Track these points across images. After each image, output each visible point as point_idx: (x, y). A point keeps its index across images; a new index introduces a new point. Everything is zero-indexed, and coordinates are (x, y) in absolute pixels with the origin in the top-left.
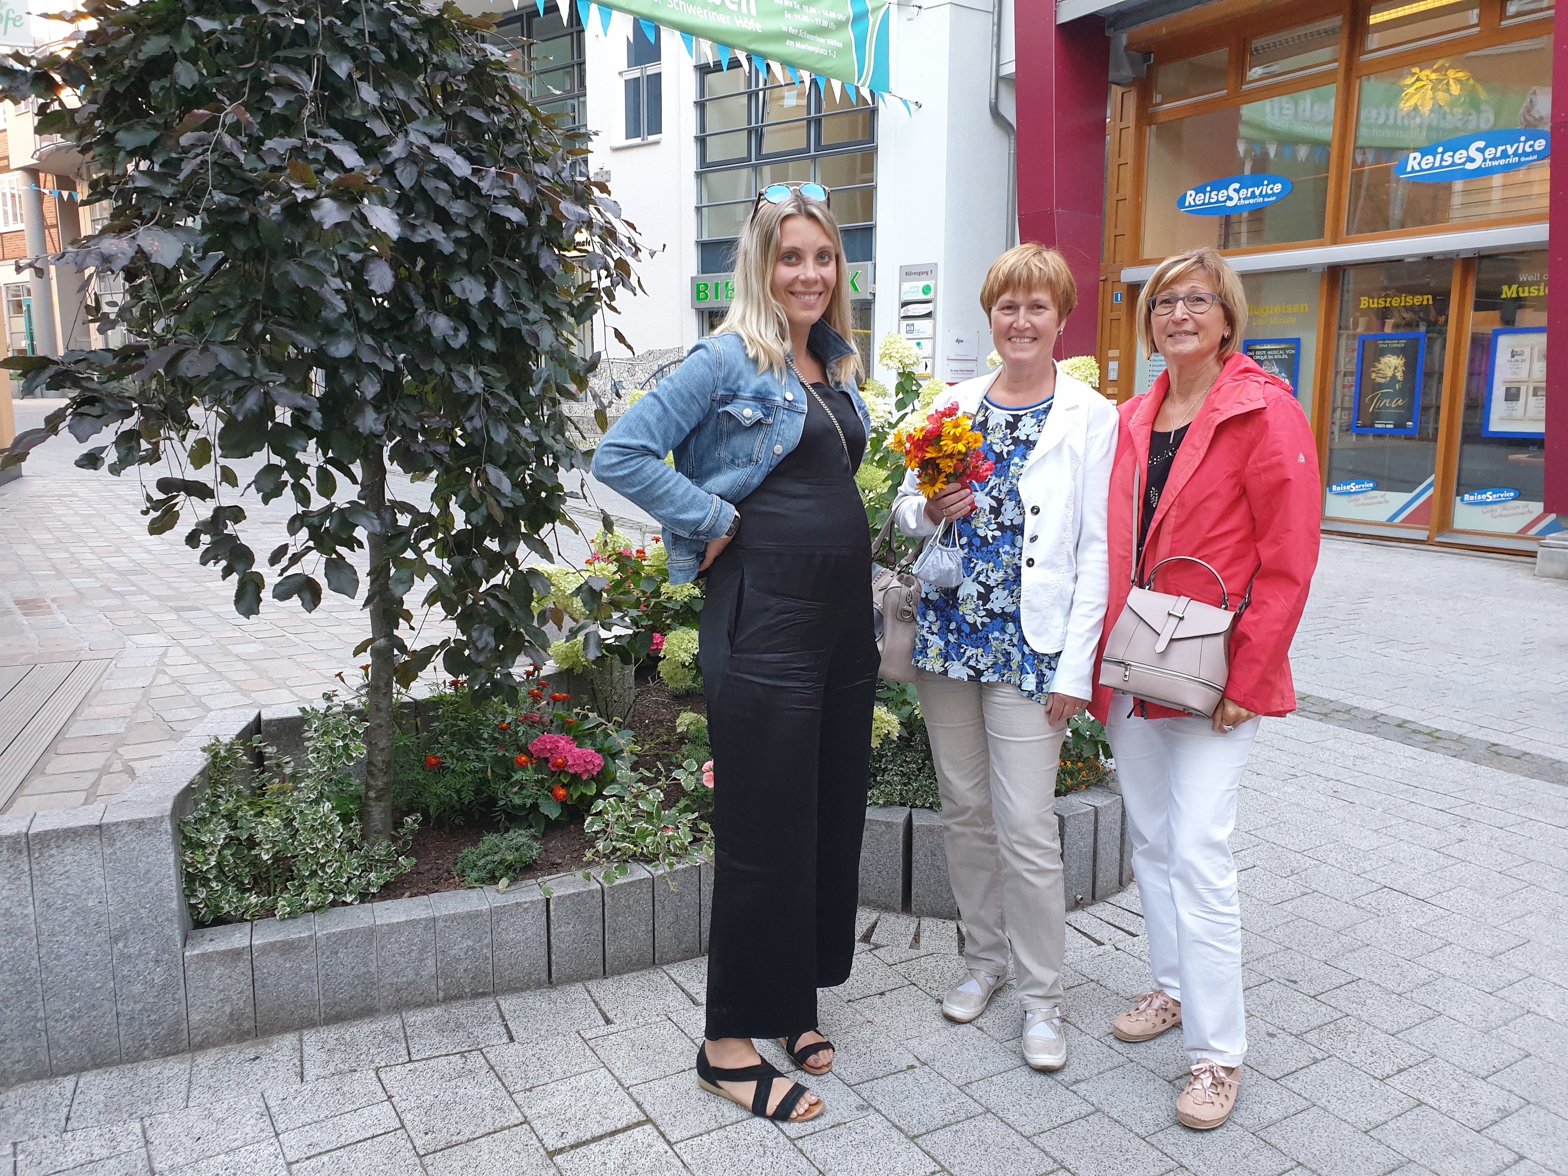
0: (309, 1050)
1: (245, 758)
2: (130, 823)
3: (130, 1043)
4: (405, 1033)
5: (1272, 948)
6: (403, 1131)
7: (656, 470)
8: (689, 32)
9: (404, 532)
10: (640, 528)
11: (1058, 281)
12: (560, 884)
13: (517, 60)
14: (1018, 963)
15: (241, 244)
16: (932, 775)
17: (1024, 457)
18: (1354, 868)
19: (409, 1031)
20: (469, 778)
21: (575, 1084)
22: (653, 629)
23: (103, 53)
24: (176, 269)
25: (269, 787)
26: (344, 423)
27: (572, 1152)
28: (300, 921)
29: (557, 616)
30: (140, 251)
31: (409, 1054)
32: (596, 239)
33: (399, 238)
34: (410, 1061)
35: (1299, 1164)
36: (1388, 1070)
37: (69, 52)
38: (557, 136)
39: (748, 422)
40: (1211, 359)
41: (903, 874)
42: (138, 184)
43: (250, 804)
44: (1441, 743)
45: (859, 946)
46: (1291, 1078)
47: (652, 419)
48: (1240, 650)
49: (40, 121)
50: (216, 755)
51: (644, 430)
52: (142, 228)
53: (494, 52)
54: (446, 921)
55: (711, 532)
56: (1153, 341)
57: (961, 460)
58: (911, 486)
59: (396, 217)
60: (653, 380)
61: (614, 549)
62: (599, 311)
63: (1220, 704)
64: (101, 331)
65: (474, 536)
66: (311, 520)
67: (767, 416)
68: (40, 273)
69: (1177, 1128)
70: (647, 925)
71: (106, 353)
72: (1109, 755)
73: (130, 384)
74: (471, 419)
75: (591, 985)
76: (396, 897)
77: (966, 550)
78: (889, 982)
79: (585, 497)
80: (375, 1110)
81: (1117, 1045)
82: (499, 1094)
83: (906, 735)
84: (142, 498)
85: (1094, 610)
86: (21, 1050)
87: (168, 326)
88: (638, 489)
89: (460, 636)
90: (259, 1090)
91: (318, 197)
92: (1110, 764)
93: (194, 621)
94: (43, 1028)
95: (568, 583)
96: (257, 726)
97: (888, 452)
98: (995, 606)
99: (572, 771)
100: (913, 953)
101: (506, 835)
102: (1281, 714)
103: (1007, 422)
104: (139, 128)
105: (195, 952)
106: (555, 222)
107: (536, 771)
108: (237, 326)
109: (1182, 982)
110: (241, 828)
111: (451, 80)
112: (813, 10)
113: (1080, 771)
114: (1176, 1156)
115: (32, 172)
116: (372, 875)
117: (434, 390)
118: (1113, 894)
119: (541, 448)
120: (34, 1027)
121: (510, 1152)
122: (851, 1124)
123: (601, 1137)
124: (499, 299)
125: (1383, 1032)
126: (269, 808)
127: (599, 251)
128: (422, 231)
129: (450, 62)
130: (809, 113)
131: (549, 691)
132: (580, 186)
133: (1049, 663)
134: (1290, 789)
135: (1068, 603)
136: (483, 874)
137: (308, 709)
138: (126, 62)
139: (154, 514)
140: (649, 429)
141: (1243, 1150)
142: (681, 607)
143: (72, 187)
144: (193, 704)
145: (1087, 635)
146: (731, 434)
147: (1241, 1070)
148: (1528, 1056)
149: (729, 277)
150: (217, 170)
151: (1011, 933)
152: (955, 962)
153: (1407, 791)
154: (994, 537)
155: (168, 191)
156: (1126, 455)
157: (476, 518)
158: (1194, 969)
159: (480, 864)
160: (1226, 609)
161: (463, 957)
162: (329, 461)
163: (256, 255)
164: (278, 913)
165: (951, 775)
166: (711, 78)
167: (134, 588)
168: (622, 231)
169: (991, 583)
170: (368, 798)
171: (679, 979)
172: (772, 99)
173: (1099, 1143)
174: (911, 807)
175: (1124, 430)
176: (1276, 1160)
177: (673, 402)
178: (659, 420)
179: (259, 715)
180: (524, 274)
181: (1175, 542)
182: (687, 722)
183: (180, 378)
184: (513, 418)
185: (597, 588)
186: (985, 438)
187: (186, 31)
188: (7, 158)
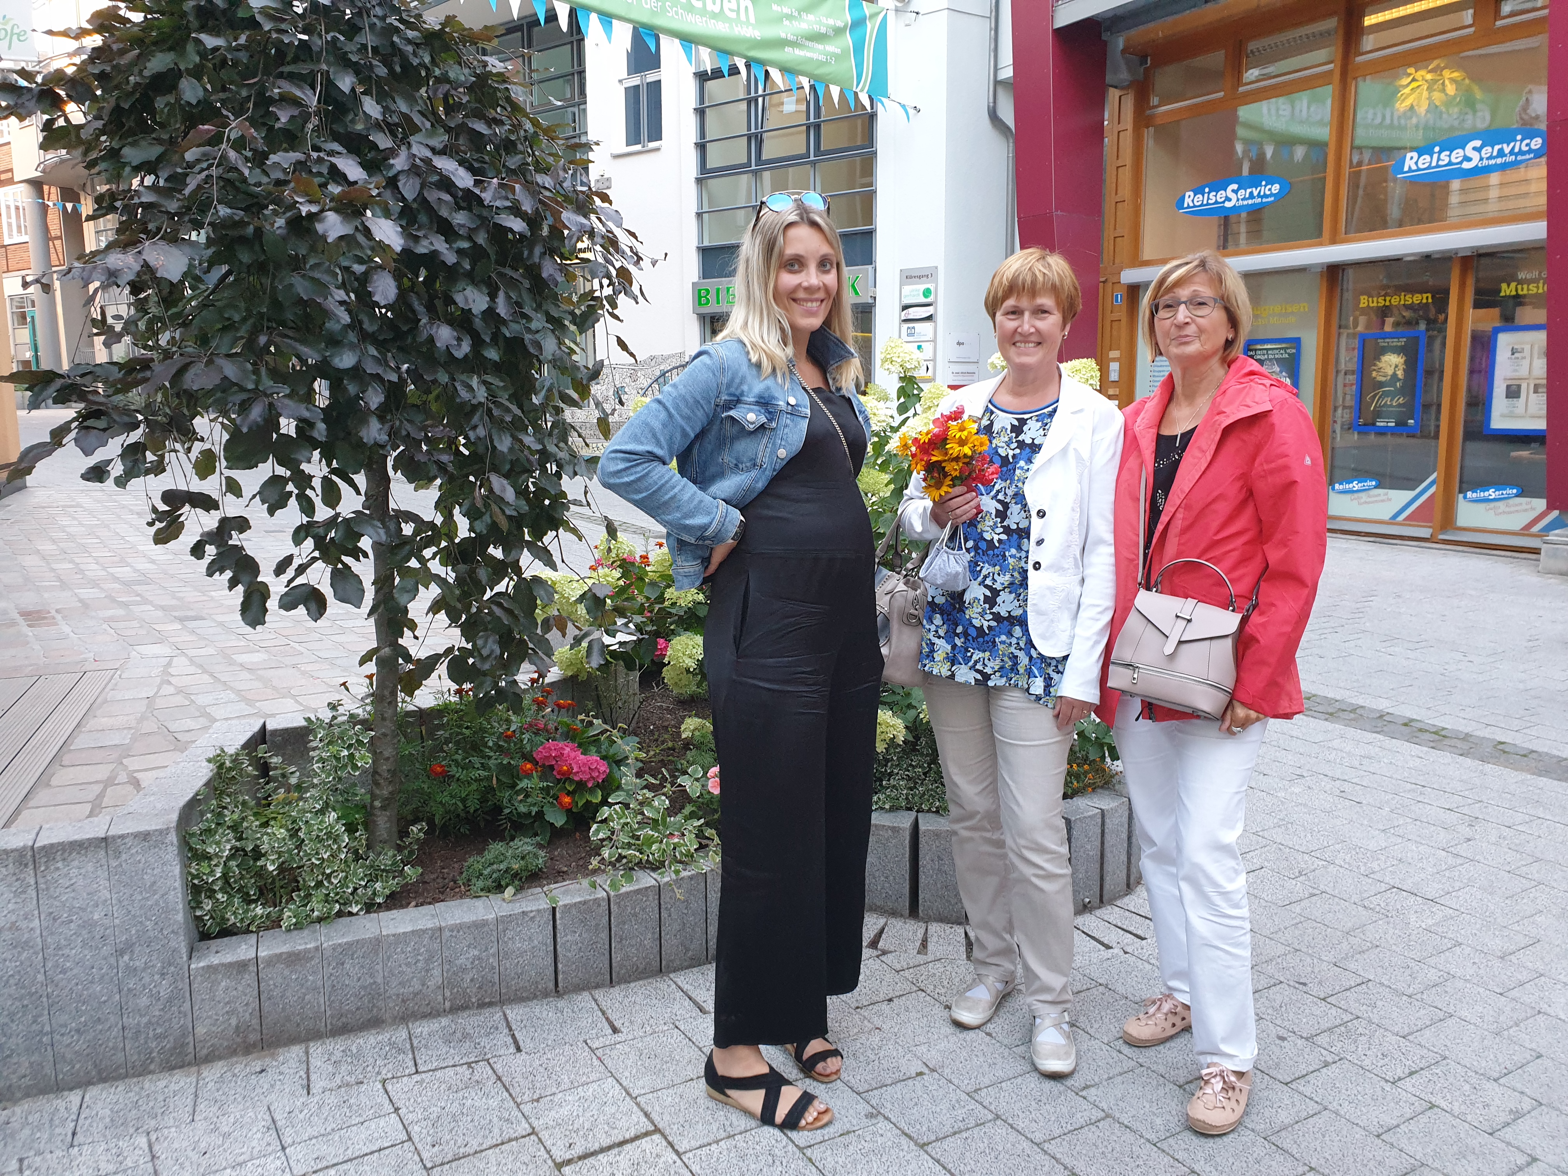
0: (316, 1062)
1: (250, 768)
2: (136, 835)
3: (135, 1057)
4: (412, 1045)
5: (1281, 949)
6: (410, 1143)
7: (663, 476)
8: (688, 40)
9: (406, 541)
10: (643, 533)
11: (1062, 285)
12: (565, 893)
13: (518, 72)
14: (1027, 968)
15: (245, 257)
16: (939, 778)
17: (1029, 461)
18: (1363, 869)
19: (415, 1042)
20: (474, 786)
21: (582, 1094)
22: (657, 634)
23: (108, 69)
24: (182, 282)
25: (275, 797)
26: (349, 434)
27: (580, 1163)
28: (306, 932)
29: (561, 623)
30: (146, 265)
31: (416, 1065)
32: (598, 248)
33: (403, 250)
34: (417, 1072)
35: (1312, 1169)
36: (1399, 1073)
37: (74, 68)
38: (558, 147)
39: (751, 426)
40: (1215, 362)
41: (910, 879)
42: (144, 199)
43: (255, 814)
44: (1447, 742)
45: (866, 953)
46: (1302, 1081)
47: (657, 425)
48: (1249, 652)
49: (45, 138)
50: (221, 766)
51: (649, 436)
52: (147, 243)
53: (495, 64)
54: (452, 931)
55: (717, 537)
56: (1157, 344)
57: (967, 464)
58: (917, 489)
59: (400, 229)
60: (656, 386)
61: (617, 556)
62: (602, 319)
63: (1229, 706)
64: (107, 345)
65: (477, 544)
66: (317, 530)
67: (770, 420)
68: (47, 288)
69: (1187, 1135)
70: (653, 933)
71: (111, 367)
72: (1115, 757)
73: (136, 397)
74: (474, 428)
75: (598, 994)
76: (402, 907)
77: (972, 554)
78: (898, 987)
79: (589, 504)
80: (382, 1122)
81: (1126, 1050)
82: (506, 1105)
83: (911, 739)
84: (148, 509)
85: (1101, 613)
86: (27, 1064)
87: (173, 338)
88: (644, 494)
89: (464, 644)
90: (265, 1102)
91: (322, 211)
92: (1117, 766)
93: (198, 631)
94: (49, 1042)
95: (573, 590)
96: (262, 736)
97: (891, 456)
98: (1002, 609)
99: (577, 778)
100: (921, 958)
101: (511, 844)
102: (1288, 716)
103: (1013, 426)
104: (143, 143)
105: (202, 964)
106: (556, 231)
107: (541, 779)
108: (242, 338)
109: (1192, 985)
110: (247, 839)
111: (453, 92)
112: (811, 17)
113: (1086, 773)
114: (1188, 1162)
115: (37, 185)
116: (378, 885)
117: (437, 398)
118: (1121, 897)
119: (545, 456)
120: (40, 1041)
121: (518, 1164)
122: (860, 1132)
123: (609, 1148)
124: (502, 309)
125: (1393, 1034)
126: (275, 819)
127: (600, 260)
128: (425, 243)
129: (452, 75)
130: (808, 118)
131: (552, 698)
132: (581, 196)
133: (1057, 666)
134: (1297, 790)
135: (1075, 607)
136: (489, 883)
137: (313, 719)
138: (132, 78)
139: (159, 525)
140: (654, 435)
141: (1255, 1155)
142: (685, 612)
143: (76, 199)
144: (198, 714)
145: (1095, 638)
146: (734, 439)
147: (1251, 1074)
148: (1539, 1056)
149: (730, 282)
150: (222, 184)
151: (1019, 937)
152: (963, 968)
153: (1413, 790)
154: (1000, 541)
155: (173, 206)
156: (1131, 459)
157: (480, 526)
158: (1204, 973)
159: (485, 872)
160: (1233, 611)
161: (469, 966)
162: (333, 471)
163: (261, 268)
164: (284, 925)
165: (957, 779)
166: (710, 85)
167: (138, 598)
168: (624, 240)
169: (998, 586)
170: (372, 807)
171: (686, 987)
172: (771, 105)
173: (1110, 1149)
174: (918, 811)
175: (1130, 433)
176: (1288, 1165)
177: (677, 408)
178: (664, 425)
179: (264, 725)
180: (527, 284)
181: (1183, 544)
182: (692, 728)
183: (185, 391)
184: (517, 426)
185: (600, 595)
186: (991, 442)
187: (190, 47)
188: (11, 170)
